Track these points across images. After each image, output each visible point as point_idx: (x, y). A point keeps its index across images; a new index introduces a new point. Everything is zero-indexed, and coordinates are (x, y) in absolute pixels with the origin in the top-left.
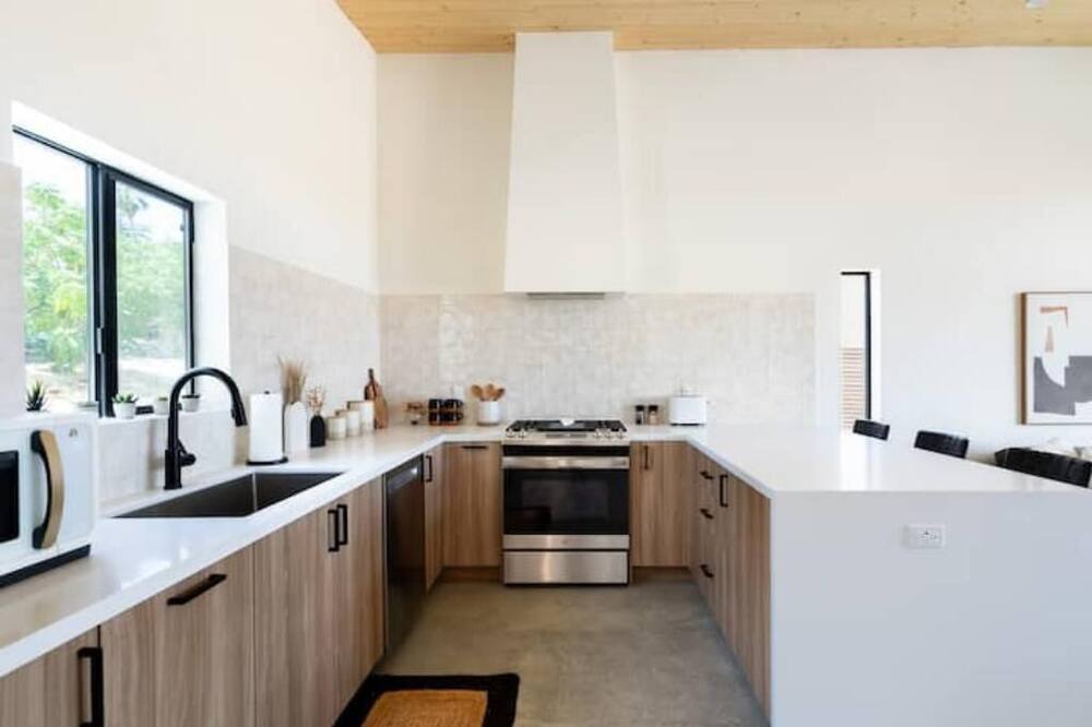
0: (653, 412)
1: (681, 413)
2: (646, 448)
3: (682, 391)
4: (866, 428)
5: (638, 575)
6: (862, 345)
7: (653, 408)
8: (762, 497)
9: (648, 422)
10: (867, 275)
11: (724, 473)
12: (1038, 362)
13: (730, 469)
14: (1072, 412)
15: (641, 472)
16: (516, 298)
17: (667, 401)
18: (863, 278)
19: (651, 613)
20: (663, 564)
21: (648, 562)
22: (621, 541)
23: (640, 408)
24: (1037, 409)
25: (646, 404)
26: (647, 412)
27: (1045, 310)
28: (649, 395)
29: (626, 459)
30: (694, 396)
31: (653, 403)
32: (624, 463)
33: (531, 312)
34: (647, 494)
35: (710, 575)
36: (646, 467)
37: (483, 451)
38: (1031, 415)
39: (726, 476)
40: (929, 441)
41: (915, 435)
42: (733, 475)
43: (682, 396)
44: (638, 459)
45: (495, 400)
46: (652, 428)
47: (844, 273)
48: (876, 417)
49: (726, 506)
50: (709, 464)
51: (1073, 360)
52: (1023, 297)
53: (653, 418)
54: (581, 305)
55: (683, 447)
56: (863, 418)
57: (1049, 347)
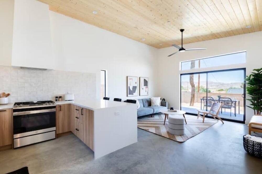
0: (60, 98)
1: (67, 98)
2: (60, 106)
3: (68, 93)
4: (105, 98)
5: (58, 136)
6: (104, 84)
7: (60, 97)
8: (92, 111)
9: (59, 100)
10: (105, 71)
11: (82, 108)
12: (129, 87)
13: (83, 107)
14: (133, 94)
15: (59, 112)
16: (15, 68)
17: (64, 95)
18: (104, 71)
19: (63, 143)
20: (65, 132)
21: (61, 132)
22: (54, 128)
23: (57, 97)
24: (129, 94)
25: (58, 96)
26: (58, 98)
27: (130, 79)
28: (59, 94)
29: (55, 109)
30: (71, 94)
31: (60, 96)
32: (55, 110)
33: (21, 72)
34: (60, 117)
35: (78, 130)
36: (60, 110)
37: (5, 112)
38: (128, 95)
39: (83, 109)
40: (116, 100)
41: (114, 99)
42: (84, 108)
43: (68, 94)
44: (58, 109)
45: (6, 97)
46: (60, 102)
47: (102, 70)
48: (107, 97)
49: (83, 115)
50: (78, 107)
51: (133, 87)
52: (127, 77)
53: (60, 99)
54: (38, 71)
55: (70, 105)
56: (104, 97)
57: (130, 85)
